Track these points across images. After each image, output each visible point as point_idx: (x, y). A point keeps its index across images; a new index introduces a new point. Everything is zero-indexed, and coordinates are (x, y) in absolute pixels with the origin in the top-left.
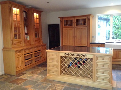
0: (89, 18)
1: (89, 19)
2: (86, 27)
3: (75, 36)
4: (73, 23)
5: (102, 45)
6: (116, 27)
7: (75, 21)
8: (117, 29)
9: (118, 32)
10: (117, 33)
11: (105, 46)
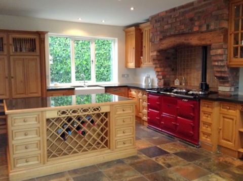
0: (43, 39)
1: (42, 41)
2: (37, 56)
3: (12, 75)
4: (5, 44)
5: (70, 91)
6: (58, 58)
7: (11, 41)
8: (59, 63)
9: (62, 68)
10: (60, 70)
11: (76, 92)
